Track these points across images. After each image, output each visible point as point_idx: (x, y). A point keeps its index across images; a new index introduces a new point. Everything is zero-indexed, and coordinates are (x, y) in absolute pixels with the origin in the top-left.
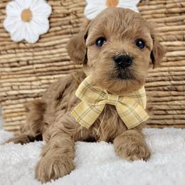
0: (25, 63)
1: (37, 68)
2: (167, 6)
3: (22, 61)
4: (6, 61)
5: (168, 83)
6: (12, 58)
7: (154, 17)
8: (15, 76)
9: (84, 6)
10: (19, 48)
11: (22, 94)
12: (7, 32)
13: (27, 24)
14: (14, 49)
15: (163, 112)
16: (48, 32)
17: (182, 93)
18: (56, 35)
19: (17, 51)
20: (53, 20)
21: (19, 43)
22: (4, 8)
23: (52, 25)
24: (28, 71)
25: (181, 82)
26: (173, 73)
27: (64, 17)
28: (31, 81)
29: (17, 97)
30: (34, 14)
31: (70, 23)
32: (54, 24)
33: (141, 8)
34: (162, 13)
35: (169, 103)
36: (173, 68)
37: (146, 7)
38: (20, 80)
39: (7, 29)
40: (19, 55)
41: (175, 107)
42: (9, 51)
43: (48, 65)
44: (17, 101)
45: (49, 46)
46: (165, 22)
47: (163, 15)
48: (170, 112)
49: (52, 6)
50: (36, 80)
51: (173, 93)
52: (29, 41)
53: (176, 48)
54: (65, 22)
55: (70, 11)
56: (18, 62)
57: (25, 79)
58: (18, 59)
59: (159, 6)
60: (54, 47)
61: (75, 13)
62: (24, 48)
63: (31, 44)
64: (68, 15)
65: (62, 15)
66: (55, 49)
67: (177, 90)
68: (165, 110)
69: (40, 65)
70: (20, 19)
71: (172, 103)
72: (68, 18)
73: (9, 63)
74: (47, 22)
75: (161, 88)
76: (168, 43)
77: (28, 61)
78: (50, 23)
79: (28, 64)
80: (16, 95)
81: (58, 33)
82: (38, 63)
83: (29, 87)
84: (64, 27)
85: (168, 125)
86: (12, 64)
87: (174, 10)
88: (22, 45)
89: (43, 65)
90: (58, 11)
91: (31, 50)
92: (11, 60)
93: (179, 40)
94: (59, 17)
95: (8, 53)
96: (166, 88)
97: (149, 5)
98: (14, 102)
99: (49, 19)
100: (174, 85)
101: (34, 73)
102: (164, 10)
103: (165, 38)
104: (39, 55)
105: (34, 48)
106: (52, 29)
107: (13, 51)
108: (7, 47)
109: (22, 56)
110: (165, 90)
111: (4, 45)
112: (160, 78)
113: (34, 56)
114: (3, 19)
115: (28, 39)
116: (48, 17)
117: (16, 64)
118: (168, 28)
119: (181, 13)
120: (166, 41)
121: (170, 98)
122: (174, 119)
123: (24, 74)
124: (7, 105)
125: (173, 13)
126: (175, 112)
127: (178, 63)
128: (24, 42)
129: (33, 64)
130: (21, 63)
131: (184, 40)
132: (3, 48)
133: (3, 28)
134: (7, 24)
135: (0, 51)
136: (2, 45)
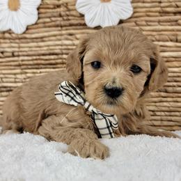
0: (11, 54)
1: (22, 61)
2: (162, 5)
3: (7, 52)
7: (148, 16)
10: (5, 38)
11: (5, 87)
13: (14, 13)
15: (152, 113)
16: (36, 24)
17: (171, 95)
18: (45, 27)
19: (2, 41)
20: (42, 10)
21: (4, 33)
23: (41, 15)
24: (12, 63)
25: (171, 84)
27: (54, 8)
28: (15, 74)
31: (60, 16)
32: (43, 15)
33: (135, 5)
34: (156, 12)
35: (157, 104)
37: (140, 4)
38: (4, 72)
40: (4, 45)
41: (164, 109)
43: (34, 58)
45: (36, 38)
46: (159, 22)
47: (157, 14)
48: (158, 113)
50: (21, 73)
51: (163, 94)
52: (16, 32)
53: (168, 49)
54: (55, 14)
55: (61, 2)
56: (2, 53)
57: (9, 71)
59: (154, 4)
60: (42, 39)
61: (66, 5)
62: (10, 39)
63: (17, 34)
64: (58, 6)
65: (52, 6)
66: (43, 41)
67: (166, 92)
68: (153, 111)
69: (26, 58)
70: (6, 7)
71: (161, 104)
72: (58, 10)
74: (36, 12)
76: (161, 43)
77: (13, 53)
78: (39, 14)
79: (13, 56)
81: (47, 25)
82: (24, 56)
83: (13, 80)
84: (53, 19)
87: (168, 9)
88: (7, 35)
89: (30, 58)
90: (48, 2)
91: (17, 41)
93: (171, 41)
94: (48, 8)
99: (38, 9)
101: (20, 65)
102: (158, 9)
103: (157, 37)
104: (26, 47)
105: (20, 39)
106: (41, 21)
109: (7, 47)
113: (19, 47)
115: (14, 29)
116: (37, 7)
118: (161, 28)
119: (175, 13)
120: (159, 41)
121: (159, 99)
122: (162, 120)
123: (8, 66)
125: (167, 13)
126: (163, 113)
127: (169, 64)
128: (9, 32)
129: (18, 56)
130: (6, 54)
131: (177, 41)
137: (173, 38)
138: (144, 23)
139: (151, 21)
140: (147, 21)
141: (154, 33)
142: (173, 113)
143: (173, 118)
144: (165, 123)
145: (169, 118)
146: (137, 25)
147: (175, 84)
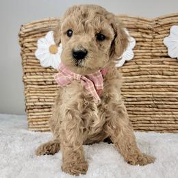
0: (51, 83)
2: (153, 51)
3: (48, 81)
4: (35, 80)
5: (152, 102)
6: (40, 78)
7: (144, 58)
8: (42, 92)
10: (47, 72)
12: (37, 59)
13: (53, 55)
14: (42, 72)
15: (148, 122)
17: (161, 110)
19: (45, 73)
21: (46, 68)
22: (36, 42)
24: (52, 89)
25: (160, 102)
26: (155, 96)
28: (54, 96)
29: (43, 107)
33: (135, 51)
34: (149, 56)
35: (152, 116)
36: (156, 93)
37: (138, 51)
38: (46, 94)
40: (46, 77)
41: (156, 119)
42: (38, 73)
44: (42, 110)
46: (151, 62)
48: (153, 122)
51: (156, 109)
52: (55, 68)
56: (45, 82)
57: (50, 94)
58: (45, 80)
59: (147, 51)
62: (50, 72)
67: (158, 108)
70: (48, 51)
71: (154, 116)
73: (38, 82)
75: (147, 106)
76: (153, 76)
77: (53, 82)
79: (53, 84)
80: (42, 106)
85: (151, 130)
86: (40, 83)
87: (156, 54)
88: (48, 70)
92: (39, 80)
93: (159, 74)
95: (37, 75)
97: (140, 49)
98: (40, 110)
100: (156, 104)
102: (150, 54)
103: (150, 72)
107: (41, 74)
108: (36, 70)
109: (48, 78)
110: (150, 107)
111: (34, 68)
112: (146, 99)
114: (35, 50)
115: (53, 66)
117: (44, 83)
118: (153, 66)
119: (161, 57)
120: (151, 74)
121: (153, 112)
122: (155, 126)
124: (34, 112)
125: (156, 56)
126: (155, 122)
127: (159, 89)
128: (50, 68)
129: (56, 84)
130: (47, 83)
131: (163, 75)
132: (33, 70)
133: (34, 56)
134: (37, 54)
135: (30, 73)
136: (32, 69)
137: (160, 72)
138: (141, 63)
139: (145, 62)
140: (143, 61)
141: (148, 69)
143: (163, 125)
144: (158, 128)
145: (160, 125)
146: (137, 64)
147: (163, 102)
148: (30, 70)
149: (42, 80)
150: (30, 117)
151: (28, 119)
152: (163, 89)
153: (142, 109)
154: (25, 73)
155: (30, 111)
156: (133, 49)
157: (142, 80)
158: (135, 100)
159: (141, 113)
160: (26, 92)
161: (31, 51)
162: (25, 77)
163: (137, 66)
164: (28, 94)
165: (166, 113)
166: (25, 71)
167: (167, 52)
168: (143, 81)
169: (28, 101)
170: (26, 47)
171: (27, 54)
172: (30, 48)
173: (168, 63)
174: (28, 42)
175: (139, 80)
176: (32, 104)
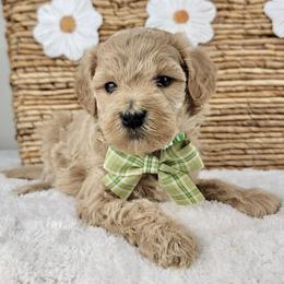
0: (64, 85)
2: (246, 26)
3: (59, 83)
4: (34, 81)
5: (247, 117)
6: (43, 78)
7: (231, 39)
8: (47, 102)
9: (145, 19)
10: (56, 66)
12: (37, 43)
13: (68, 35)
14: (47, 66)
15: (242, 152)
19: (52, 69)
20: (103, 32)
21: (55, 59)
23: (102, 38)
24: (66, 96)
25: (262, 117)
26: (253, 105)
27: (118, 29)
28: (71, 109)
30: (78, 23)
33: (216, 26)
34: (239, 34)
35: (248, 141)
36: (253, 100)
37: (221, 26)
39: (39, 40)
40: (54, 74)
41: (255, 146)
42: (40, 69)
46: (244, 45)
47: (240, 37)
48: (249, 152)
49: (103, 15)
51: (254, 129)
52: (71, 58)
53: (256, 76)
55: (126, 22)
56: (53, 83)
58: (53, 80)
59: (236, 26)
62: (62, 66)
67: (258, 126)
71: (252, 140)
73: (40, 84)
74: (96, 34)
75: (239, 123)
77: (67, 83)
78: (100, 36)
79: (68, 87)
85: (245, 167)
86: (43, 87)
87: (253, 31)
88: (59, 62)
90: (111, 22)
91: (72, 69)
92: (42, 81)
93: (259, 66)
94: (112, 29)
95: (37, 71)
96: (245, 123)
97: (224, 23)
99: (99, 30)
100: (254, 119)
101: (75, 99)
102: (242, 31)
103: (243, 63)
105: (75, 66)
107: (46, 69)
108: (36, 63)
109: (59, 76)
110: (244, 126)
111: (32, 60)
112: (237, 111)
114: (33, 26)
115: (68, 55)
116: (97, 28)
117: (50, 86)
119: (261, 36)
120: (245, 67)
122: (254, 159)
123: (58, 100)
124: (32, 140)
125: (252, 36)
126: (254, 151)
128: (62, 58)
130: (58, 86)
131: (265, 67)
132: (30, 63)
133: (32, 37)
134: (38, 33)
135: (24, 68)
136: (28, 60)
137: (261, 63)
138: (226, 47)
139: (234, 45)
140: (230, 45)
141: (239, 58)
142: (266, 151)
143: (267, 157)
144: (258, 163)
145: (263, 157)
146: (219, 49)
147: (267, 116)
148: (25, 64)
149: (47, 80)
150: (25, 149)
151: (21, 153)
152: (266, 93)
153: (230, 129)
154: (15, 69)
155: (25, 138)
156: (212, 23)
157: (229, 76)
158: (218, 112)
159: (229, 136)
160: (16, 104)
161: (26, 28)
162: (14, 77)
163: (219, 53)
164: (21, 108)
165: (272, 134)
166: (16, 65)
167: (271, 28)
168: (230, 80)
169: (21, 119)
170: (16, 22)
171: (18, 34)
172: (25, 24)
173: (273, 47)
174: (21, 13)
175: (224, 77)
176: (30, 125)
